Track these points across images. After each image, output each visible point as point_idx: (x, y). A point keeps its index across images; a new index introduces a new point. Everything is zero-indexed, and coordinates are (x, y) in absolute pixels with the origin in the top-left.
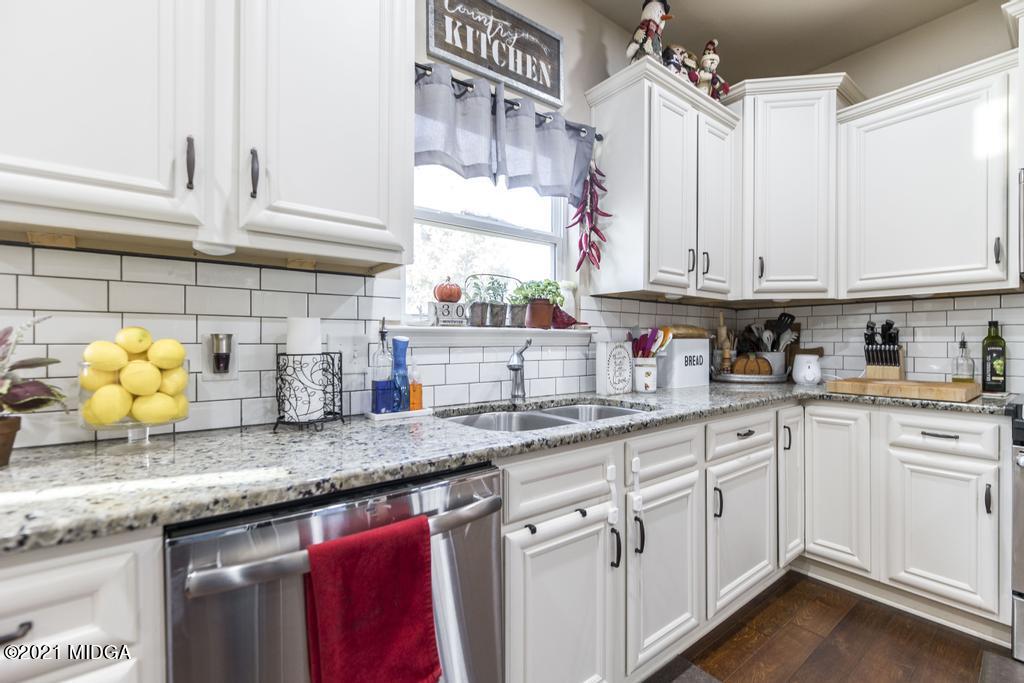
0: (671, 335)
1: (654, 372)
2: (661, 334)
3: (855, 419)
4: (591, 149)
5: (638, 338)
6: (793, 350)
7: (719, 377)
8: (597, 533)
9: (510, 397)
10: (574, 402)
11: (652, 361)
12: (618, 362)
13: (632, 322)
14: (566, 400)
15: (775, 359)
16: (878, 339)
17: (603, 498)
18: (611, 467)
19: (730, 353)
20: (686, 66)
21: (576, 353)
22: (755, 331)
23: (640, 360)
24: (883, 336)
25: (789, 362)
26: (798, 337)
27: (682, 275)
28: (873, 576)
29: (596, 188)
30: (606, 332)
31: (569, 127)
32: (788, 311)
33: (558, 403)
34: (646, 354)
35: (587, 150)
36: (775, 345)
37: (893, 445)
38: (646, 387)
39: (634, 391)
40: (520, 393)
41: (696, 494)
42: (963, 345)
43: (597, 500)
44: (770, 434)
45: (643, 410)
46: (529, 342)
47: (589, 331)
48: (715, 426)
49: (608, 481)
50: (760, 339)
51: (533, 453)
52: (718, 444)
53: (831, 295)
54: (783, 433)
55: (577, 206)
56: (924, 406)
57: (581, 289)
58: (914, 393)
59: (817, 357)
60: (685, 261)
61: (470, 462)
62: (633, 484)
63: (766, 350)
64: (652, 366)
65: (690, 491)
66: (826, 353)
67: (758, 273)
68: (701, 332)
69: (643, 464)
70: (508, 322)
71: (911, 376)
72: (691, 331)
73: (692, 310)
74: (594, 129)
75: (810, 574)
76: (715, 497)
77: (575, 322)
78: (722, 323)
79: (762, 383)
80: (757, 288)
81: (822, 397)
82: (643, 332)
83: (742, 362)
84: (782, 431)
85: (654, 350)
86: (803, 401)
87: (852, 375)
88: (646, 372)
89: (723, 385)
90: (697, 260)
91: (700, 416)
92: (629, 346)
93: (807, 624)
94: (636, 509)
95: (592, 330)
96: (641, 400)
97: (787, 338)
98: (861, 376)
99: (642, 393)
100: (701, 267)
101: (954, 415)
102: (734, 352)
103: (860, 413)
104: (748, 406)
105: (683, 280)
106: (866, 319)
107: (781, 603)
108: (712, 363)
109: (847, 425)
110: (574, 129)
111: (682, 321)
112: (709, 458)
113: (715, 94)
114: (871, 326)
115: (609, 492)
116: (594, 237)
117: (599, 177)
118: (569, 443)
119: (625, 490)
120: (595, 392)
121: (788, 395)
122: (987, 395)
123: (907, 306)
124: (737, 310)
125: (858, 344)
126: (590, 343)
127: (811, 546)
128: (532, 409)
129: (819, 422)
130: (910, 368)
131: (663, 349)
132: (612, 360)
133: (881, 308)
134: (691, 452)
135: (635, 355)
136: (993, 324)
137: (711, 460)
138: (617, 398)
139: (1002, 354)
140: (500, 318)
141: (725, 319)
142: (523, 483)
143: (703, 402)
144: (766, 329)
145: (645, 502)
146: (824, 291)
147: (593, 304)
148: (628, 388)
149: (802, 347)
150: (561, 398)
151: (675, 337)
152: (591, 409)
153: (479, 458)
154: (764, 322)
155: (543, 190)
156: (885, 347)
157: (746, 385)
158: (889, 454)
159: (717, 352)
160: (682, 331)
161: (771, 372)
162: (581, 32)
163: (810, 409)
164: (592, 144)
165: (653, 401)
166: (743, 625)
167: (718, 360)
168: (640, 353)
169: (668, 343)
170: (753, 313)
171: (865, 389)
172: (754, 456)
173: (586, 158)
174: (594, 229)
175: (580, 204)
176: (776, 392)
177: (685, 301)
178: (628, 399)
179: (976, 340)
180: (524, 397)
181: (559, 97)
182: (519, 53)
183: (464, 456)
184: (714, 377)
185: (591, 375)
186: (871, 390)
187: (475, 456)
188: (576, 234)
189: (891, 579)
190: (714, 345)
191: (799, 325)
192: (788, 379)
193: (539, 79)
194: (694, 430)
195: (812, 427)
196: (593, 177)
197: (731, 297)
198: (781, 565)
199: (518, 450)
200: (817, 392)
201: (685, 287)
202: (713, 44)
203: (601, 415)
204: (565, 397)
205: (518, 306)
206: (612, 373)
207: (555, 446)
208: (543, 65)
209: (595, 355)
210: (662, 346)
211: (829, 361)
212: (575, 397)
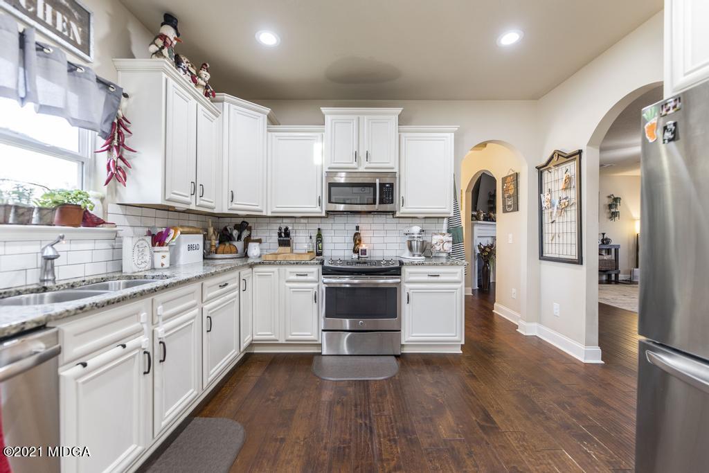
0: (179, 232)
1: (168, 255)
2: (172, 231)
3: (273, 272)
4: (119, 102)
5: (156, 234)
6: (248, 240)
7: (209, 257)
8: (134, 357)
9: (38, 282)
10: (103, 280)
11: (165, 248)
12: (141, 249)
13: (150, 223)
14: (96, 279)
15: (239, 245)
16: (283, 235)
17: (137, 335)
18: (143, 315)
19: (215, 242)
20: (189, 71)
21: (105, 245)
22: (229, 230)
23: (157, 248)
24: (285, 234)
25: (246, 247)
26: (251, 233)
27: (187, 197)
28: (280, 342)
29: (122, 129)
30: (130, 229)
31: (99, 81)
32: (246, 220)
33: (89, 282)
34: (162, 244)
35: (116, 102)
36: (239, 238)
37: (287, 282)
38: (162, 265)
39: (153, 269)
40: (50, 277)
41: (197, 322)
42: (311, 237)
43: (133, 336)
44: (236, 284)
45: (162, 279)
46: (62, 238)
47: (115, 229)
48: (207, 283)
49: (142, 323)
50: (231, 234)
51: (86, 314)
52: (208, 293)
53: (264, 214)
54: (242, 282)
55: (105, 138)
56: (297, 263)
57: (108, 199)
58: (294, 258)
59: (258, 244)
60: (190, 189)
61: (28, 327)
62: (158, 323)
63: (234, 240)
64: (166, 251)
65: (193, 320)
66: (263, 241)
67: (230, 199)
68: (198, 230)
69: (164, 310)
70: (34, 221)
71: (295, 251)
72: (191, 230)
73: (192, 216)
74: (122, 89)
75: (255, 352)
76: (207, 322)
77: (104, 223)
78: (210, 225)
79: (233, 258)
80: (230, 207)
81: (260, 263)
82: (159, 230)
83: (222, 247)
84: (242, 281)
85: (167, 241)
86: (252, 266)
87: (273, 252)
88: (162, 256)
89: (211, 261)
90: (196, 188)
91: (199, 278)
92: (149, 239)
93: (253, 374)
94: (160, 337)
95: (118, 228)
96: (159, 273)
97: (245, 234)
98: (277, 252)
99: (159, 269)
100: (198, 194)
101: (307, 266)
102: (218, 242)
103: (274, 269)
104: (225, 270)
105: (188, 199)
106: (279, 225)
107: (241, 369)
108: (204, 249)
109: (271, 275)
110: (105, 85)
111: (186, 223)
112: (204, 299)
113: (207, 95)
114: (280, 229)
115: (143, 329)
116: (120, 163)
117: (125, 122)
118: (113, 303)
119: (152, 328)
120: (122, 271)
121: (245, 263)
122: (317, 257)
123: (293, 220)
124: (219, 217)
125: (275, 238)
126: (116, 237)
127: (255, 337)
128: (64, 289)
129: (259, 275)
130: (294, 248)
131: (174, 240)
132: (136, 248)
133: (285, 220)
134: (194, 299)
135: (153, 245)
136: (319, 229)
137: (206, 301)
138: (140, 274)
139: (321, 241)
140: (27, 218)
141: (212, 222)
142: (75, 335)
143: (199, 270)
144: (235, 229)
145: (166, 332)
146: (262, 211)
147: (119, 209)
148: (149, 266)
149: (252, 238)
150: (91, 278)
151: (181, 233)
152: (120, 283)
153: (38, 323)
154: (233, 225)
155: (74, 122)
156: (285, 239)
157: (223, 260)
158: (286, 286)
159: (207, 242)
160: (186, 230)
161: (237, 252)
162: (109, 14)
163: (255, 269)
164: (120, 99)
165: (167, 273)
166: (223, 387)
167: (208, 246)
168: (157, 243)
169: (177, 237)
170: (228, 220)
171: (277, 258)
172: (228, 297)
173: (114, 107)
174: (121, 157)
175: (109, 138)
176: (239, 262)
177: (188, 212)
178: (149, 274)
179: (314, 235)
180: (54, 281)
181: (89, 55)
182: (49, 8)
183: (24, 323)
184: (205, 257)
185: (117, 259)
186: (280, 258)
187: (33, 322)
188: (103, 159)
189: (287, 340)
190: (205, 238)
191: (251, 227)
192: (245, 255)
193: (69, 35)
194: (195, 287)
195: (256, 278)
196: (120, 122)
197: (216, 211)
198: (242, 350)
199: (73, 313)
200: (258, 261)
201: (189, 204)
202: (206, 66)
203: (128, 286)
204: (95, 277)
205: (47, 209)
206: (136, 258)
207: (103, 306)
208: (74, 26)
209: (122, 245)
210: (173, 239)
211: (264, 245)
212: (104, 276)
